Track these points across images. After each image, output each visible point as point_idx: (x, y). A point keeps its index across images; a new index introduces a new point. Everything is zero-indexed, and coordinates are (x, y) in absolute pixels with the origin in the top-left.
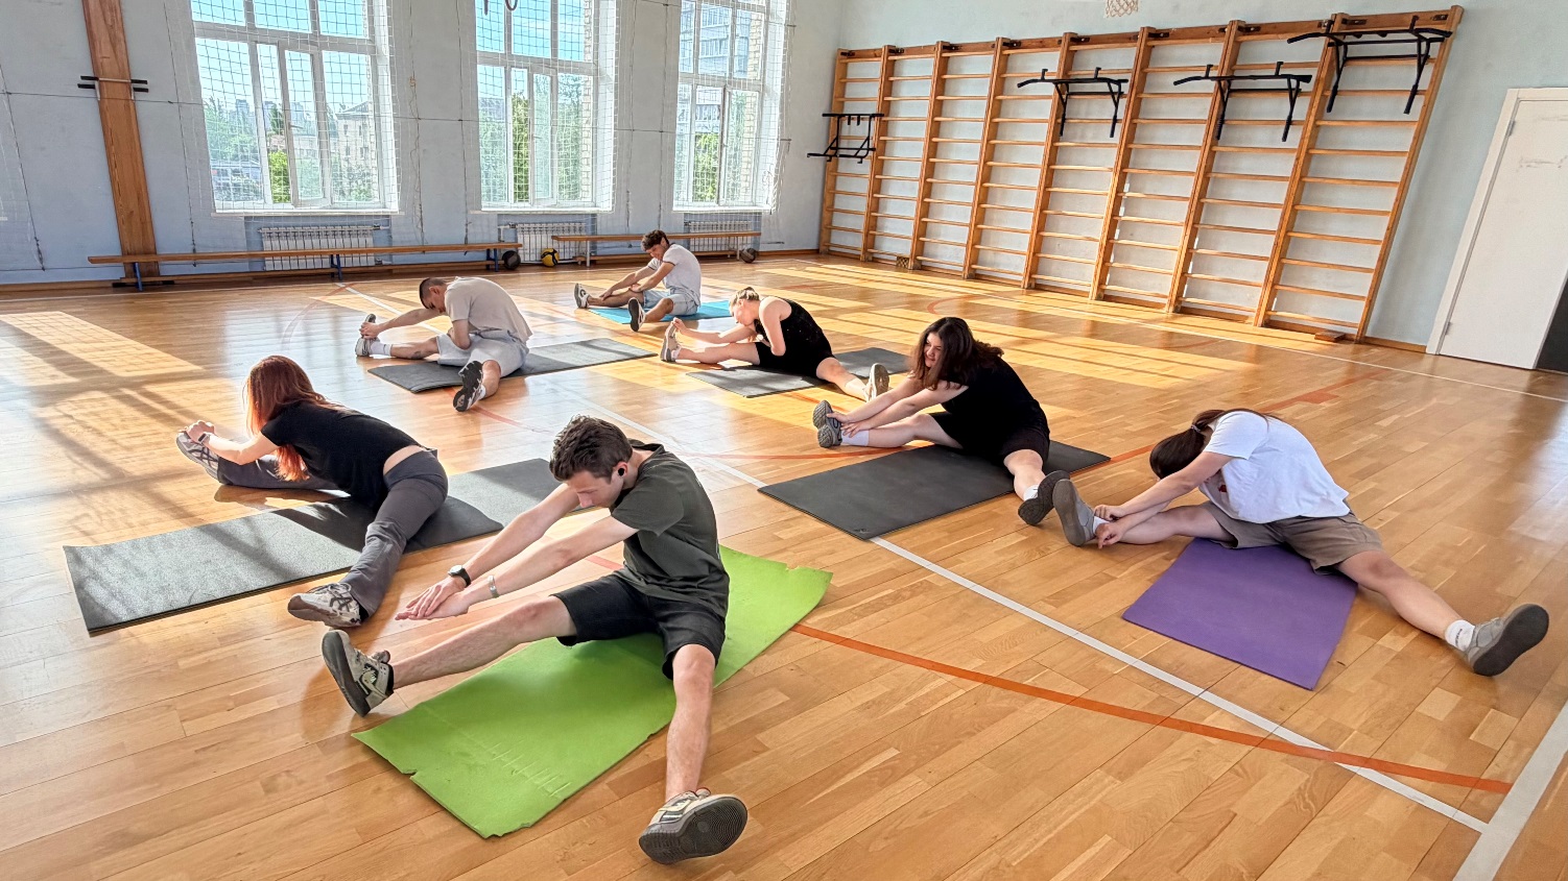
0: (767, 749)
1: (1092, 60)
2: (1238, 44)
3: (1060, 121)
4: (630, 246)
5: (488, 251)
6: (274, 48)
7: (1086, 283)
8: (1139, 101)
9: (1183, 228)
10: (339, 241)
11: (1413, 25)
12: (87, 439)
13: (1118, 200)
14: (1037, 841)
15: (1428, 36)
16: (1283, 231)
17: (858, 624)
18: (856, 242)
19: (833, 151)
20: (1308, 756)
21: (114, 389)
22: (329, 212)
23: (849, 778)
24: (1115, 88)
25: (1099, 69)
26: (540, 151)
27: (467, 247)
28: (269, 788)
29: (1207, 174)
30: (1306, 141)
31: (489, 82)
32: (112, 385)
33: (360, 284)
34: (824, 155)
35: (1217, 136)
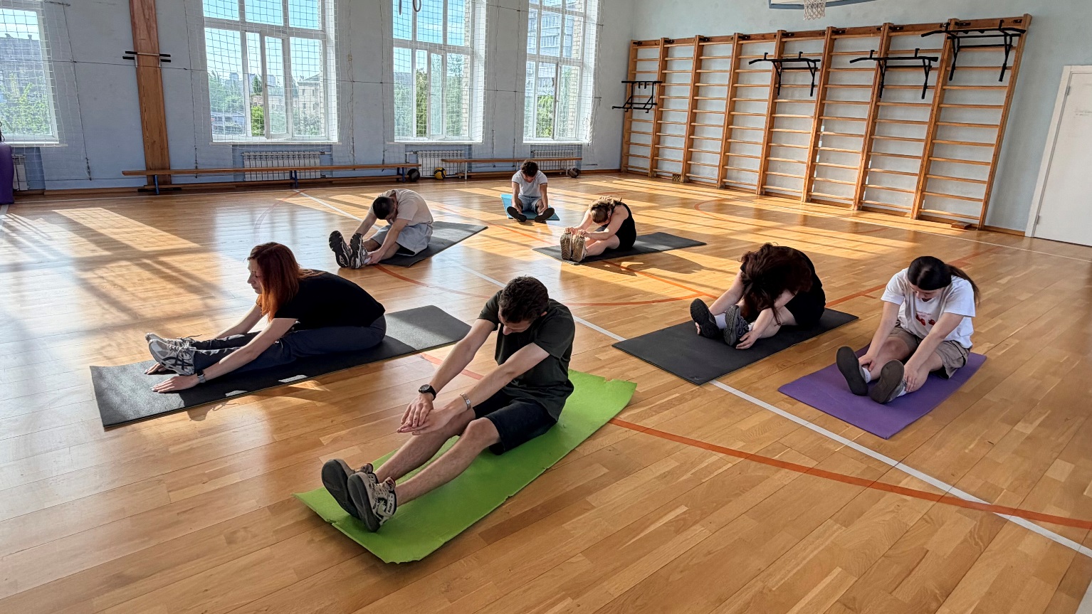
0: (593, 508)
1: (795, 48)
2: (889, 38)
3: (777, 86)
4: (494, 166)
5: (398, 169)
6: (257, 35)
7: (799, 191)
8: (828, 73)
9: (861, 155)
10: (297, 161)
11: (1000, 25)
12: (115, 293)
13: (817, 136)
15: (1010, 32)
16: (926, 156)
17: (655, 418)
18: (645, 164)
19: (629, 105)
20: (974, 509)
21: (136, 259)
22: (291, 142)
23: (651, 529)
24: (812, 65)
25: (801, 53)
26: (435, 104)
27: (383, 166)
28: (230, 541)
29: (874, 120)
30: (937, 99)
31: (401, 61)
32: (136, 257)
33: (309, 190)
34: (623, 107)
35: (880, 95)
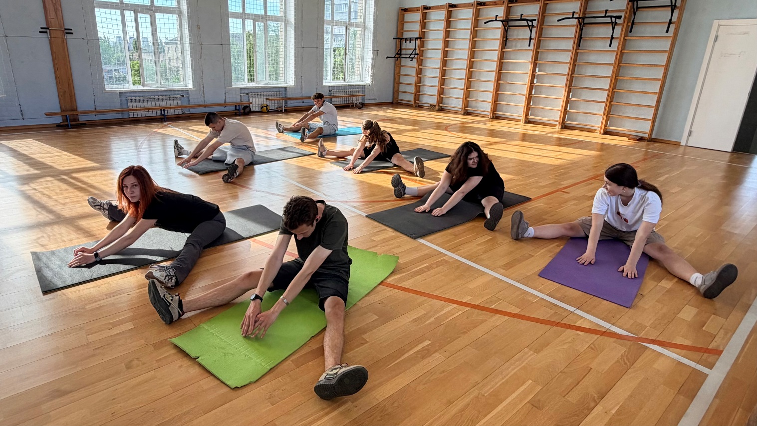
0: (367, 342)
1: (519, 11)
2: (587, 2)
3: (505, 39)
4: (303, 102)
5: (236, 106)
6: (132, 12)
7: (520, 115)
8: (541, 29)
9: (564, 89)
10: (165, 102)
12: (44, 200)
13: (533, 76)
14: (496, 384)
16: (611, 89)
17: (411, 281)
18: (411, 98)
19: (399, 55)
20: (626, 340)
21: (57, 176)
22: (159, 89)
23: (406, 355)
24: (530, 23)
25: (522, 14)
26: (260, 58)
27: (225, 104)
28: (128, 367)
29: (575, 63)
30: (620, 46)
31: (235, 26)
32: (57, 174)
33: (174, 123)
34: (394, 57)
35: (579, 45)
